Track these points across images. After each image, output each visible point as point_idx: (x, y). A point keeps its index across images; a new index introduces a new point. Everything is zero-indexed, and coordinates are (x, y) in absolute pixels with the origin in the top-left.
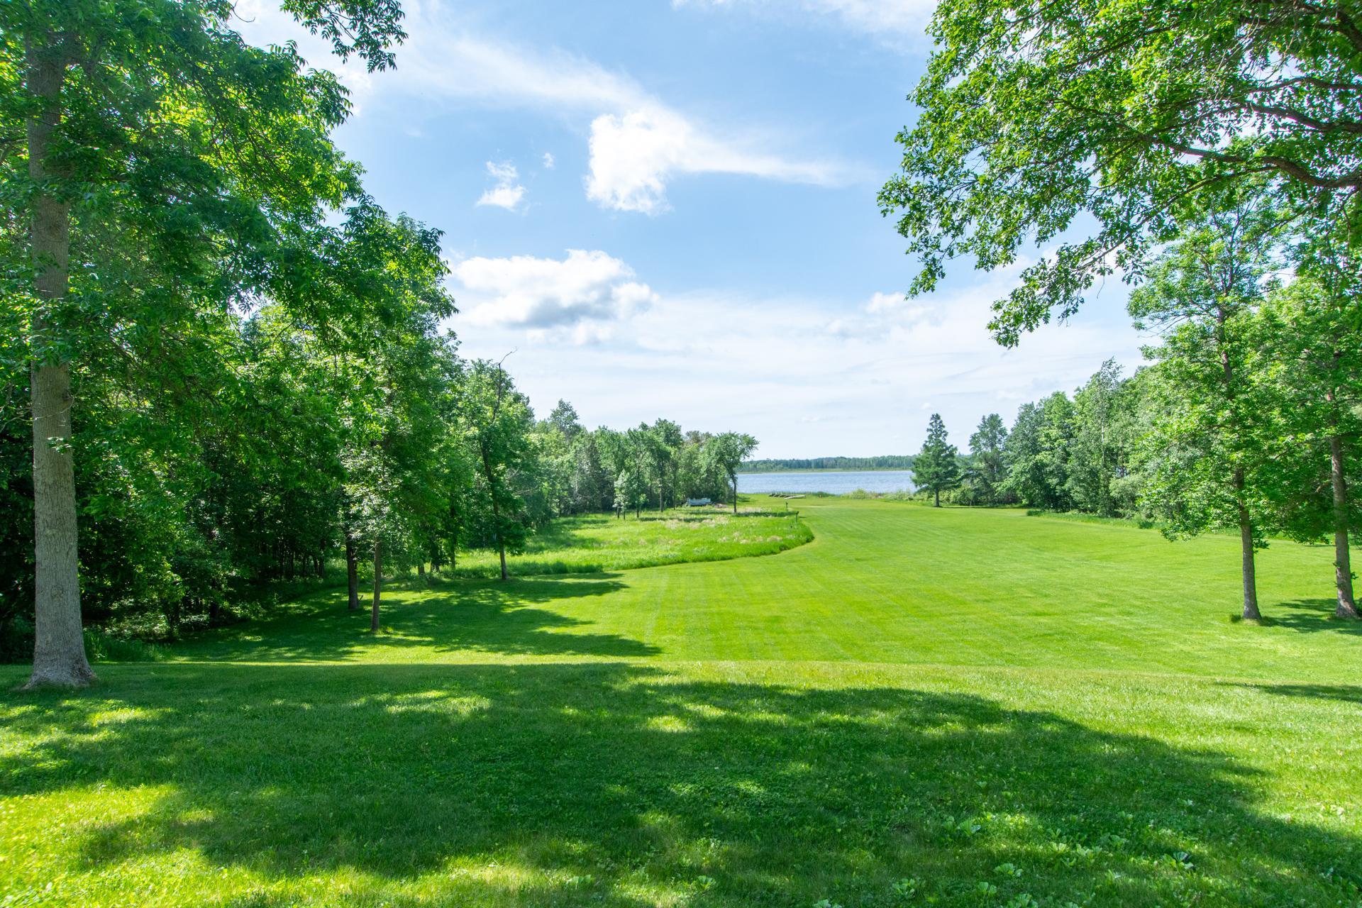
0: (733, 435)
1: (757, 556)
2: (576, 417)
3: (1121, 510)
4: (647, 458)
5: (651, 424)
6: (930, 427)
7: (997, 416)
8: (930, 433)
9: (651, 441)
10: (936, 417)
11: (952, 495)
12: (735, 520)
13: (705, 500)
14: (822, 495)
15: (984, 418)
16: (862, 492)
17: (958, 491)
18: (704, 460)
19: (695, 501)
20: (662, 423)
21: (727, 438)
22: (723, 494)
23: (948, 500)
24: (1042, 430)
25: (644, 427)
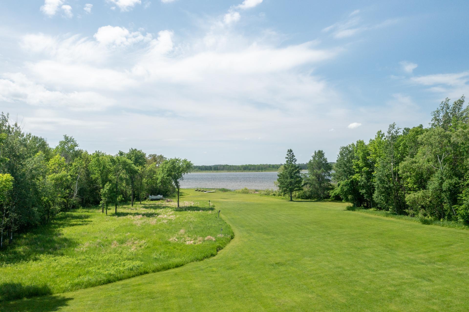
0: (177, 160)
1: (202, 260)
2: (76, 145)
3: (407, 211)
4: (123, 174)
5: (126, 151)
6: (287, 156)
7: (322, 151)
8: (287, 159)
9: (125, 164)
10: (291, 151)
11: (297, 194)
12: (179, 215)
13: (160, 196)
14: (224, 190)
15: (315, 152)
16: (246, 189)
17: (301, 192)
18: (160, 176)
19: (153, 197)
20: (133, 151)
21: (173, 162)
22: (169, 191)
23: (295, 196)
24: (354, 161)
25: (121, 154)
